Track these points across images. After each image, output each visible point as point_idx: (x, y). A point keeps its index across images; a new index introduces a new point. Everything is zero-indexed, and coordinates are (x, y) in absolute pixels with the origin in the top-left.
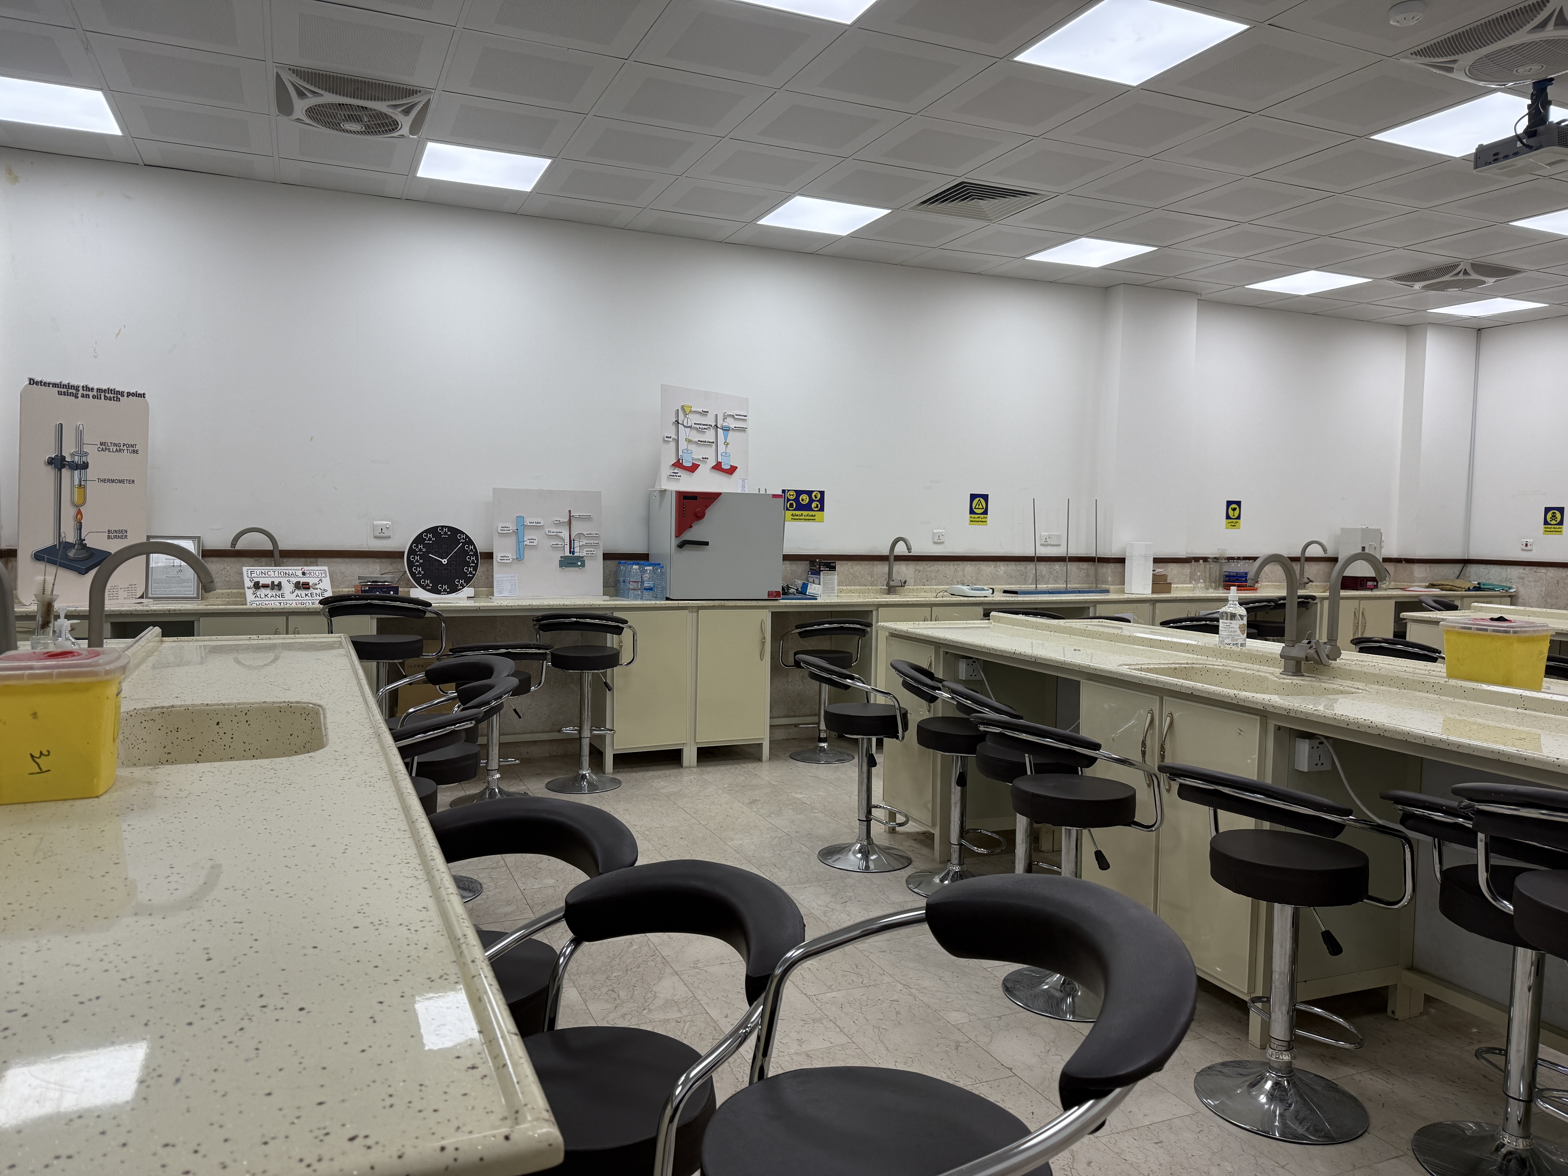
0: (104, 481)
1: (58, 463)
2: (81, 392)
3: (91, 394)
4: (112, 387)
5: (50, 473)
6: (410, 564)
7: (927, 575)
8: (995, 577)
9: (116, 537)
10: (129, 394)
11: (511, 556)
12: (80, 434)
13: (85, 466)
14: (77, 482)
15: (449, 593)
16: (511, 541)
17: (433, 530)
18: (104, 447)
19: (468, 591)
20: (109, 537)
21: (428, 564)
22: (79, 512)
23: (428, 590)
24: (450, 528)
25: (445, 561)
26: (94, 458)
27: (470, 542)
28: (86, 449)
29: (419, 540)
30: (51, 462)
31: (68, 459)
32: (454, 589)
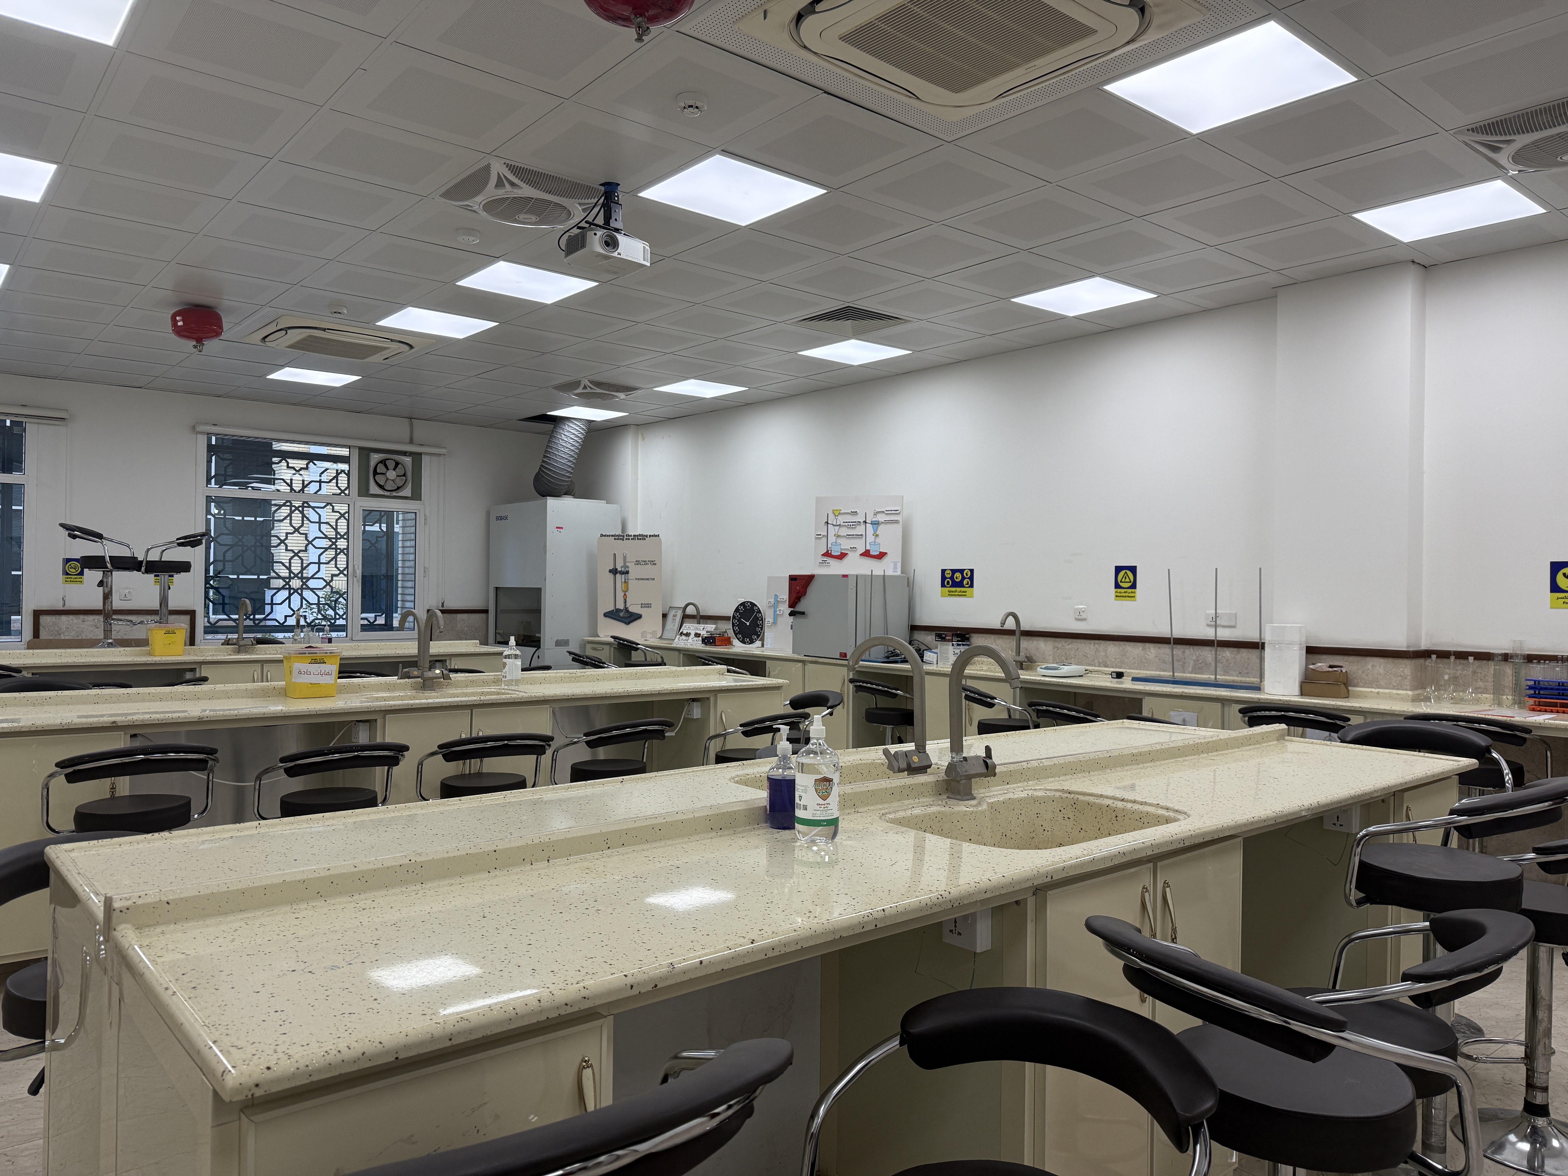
0: (638, 579)
1: (614, 571)
2: (625, 537)
3: (630, 538)
4: (641, 533)
5: (612, 575)
6: (733, 625)
7: (1066, 653)
8: (1144, 661)
9: (645, 607)
10: (650, 536)
11: (771, 620)
12: (625, 558)
13: (627, 572)
14: (623, 580)
15: (750, 644)
16: (772, 611)
17: (743, 604)
18: (638, 563)
19: (758, 643)
20: (641, 607)
21: (741, 625)
22: (625, 595)
23: (740, 641)
24: (751, 603)
25: (748, 624)
26: (632, 568)
27: (759, 612)
28: (628, 564)
29: (737, 610)
30: (610, 571)
31: (619, 569)
32: (752, 642)
